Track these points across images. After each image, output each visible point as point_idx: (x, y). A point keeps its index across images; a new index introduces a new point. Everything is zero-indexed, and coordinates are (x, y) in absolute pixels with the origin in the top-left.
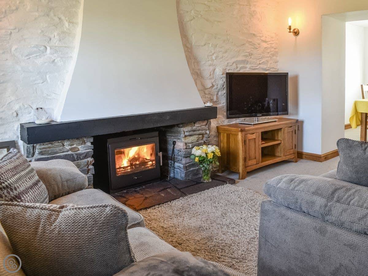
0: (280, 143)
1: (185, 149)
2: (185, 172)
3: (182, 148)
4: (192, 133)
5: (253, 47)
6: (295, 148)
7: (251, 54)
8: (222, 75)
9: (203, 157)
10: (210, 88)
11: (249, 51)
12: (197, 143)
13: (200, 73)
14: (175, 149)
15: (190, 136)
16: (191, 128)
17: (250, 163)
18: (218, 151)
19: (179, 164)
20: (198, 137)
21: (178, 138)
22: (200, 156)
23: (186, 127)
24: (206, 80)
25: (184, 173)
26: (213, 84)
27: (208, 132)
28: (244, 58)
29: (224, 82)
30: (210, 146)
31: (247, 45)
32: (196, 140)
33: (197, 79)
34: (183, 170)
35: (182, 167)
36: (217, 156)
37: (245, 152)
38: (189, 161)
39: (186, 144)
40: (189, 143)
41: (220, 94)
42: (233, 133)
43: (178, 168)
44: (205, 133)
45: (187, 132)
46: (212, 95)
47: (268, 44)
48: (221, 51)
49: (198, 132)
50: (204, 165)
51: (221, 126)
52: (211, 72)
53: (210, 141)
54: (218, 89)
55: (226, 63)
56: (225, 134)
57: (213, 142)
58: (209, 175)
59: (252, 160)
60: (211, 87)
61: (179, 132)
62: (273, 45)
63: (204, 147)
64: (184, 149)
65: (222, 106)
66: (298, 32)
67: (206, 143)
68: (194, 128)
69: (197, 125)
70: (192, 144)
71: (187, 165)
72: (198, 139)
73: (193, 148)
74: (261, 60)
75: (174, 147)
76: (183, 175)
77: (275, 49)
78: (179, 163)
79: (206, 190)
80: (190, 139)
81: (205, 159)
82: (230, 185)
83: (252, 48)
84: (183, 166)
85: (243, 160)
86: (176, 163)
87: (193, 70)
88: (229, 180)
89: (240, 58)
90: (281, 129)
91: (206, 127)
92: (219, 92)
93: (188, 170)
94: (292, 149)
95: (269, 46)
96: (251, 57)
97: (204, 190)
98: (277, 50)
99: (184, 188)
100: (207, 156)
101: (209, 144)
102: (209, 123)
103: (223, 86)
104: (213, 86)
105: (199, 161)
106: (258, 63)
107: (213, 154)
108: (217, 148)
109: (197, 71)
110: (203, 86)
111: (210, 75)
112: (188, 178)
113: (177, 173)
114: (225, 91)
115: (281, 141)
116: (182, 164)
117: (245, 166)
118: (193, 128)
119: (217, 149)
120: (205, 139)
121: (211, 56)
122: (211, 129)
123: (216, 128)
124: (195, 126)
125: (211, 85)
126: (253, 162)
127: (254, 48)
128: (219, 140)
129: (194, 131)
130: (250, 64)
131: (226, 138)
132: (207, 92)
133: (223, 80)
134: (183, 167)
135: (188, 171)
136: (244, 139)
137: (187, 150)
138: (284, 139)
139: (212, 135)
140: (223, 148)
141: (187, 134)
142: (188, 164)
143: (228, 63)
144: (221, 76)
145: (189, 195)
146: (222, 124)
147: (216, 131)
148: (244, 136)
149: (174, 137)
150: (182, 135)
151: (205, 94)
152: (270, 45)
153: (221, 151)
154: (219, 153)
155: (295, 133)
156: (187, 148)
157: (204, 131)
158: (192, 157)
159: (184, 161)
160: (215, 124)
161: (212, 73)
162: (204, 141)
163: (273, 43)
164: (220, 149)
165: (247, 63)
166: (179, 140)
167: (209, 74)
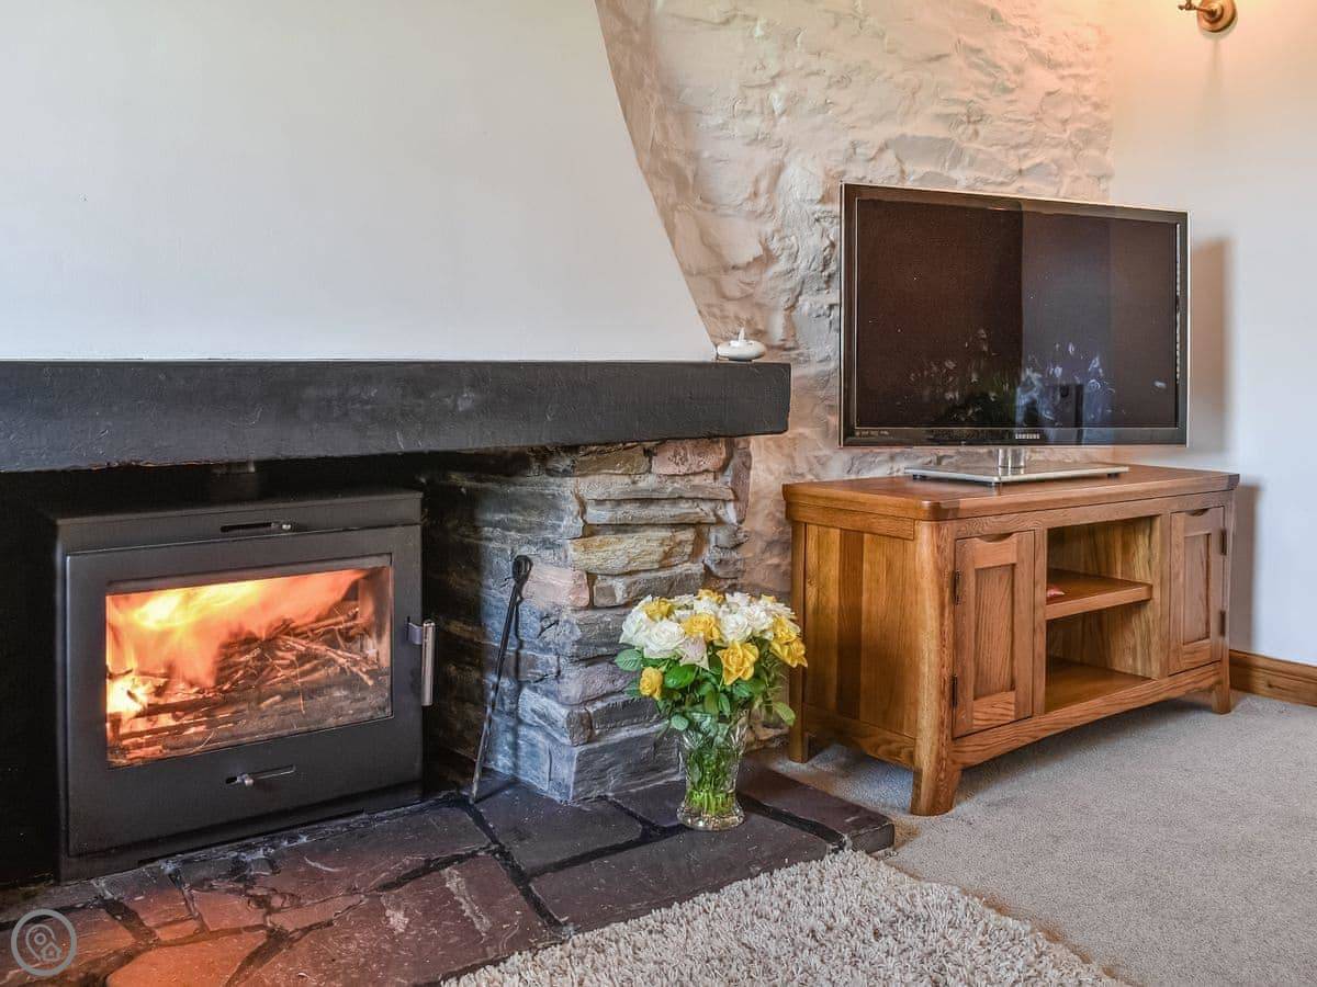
0: (1145, 602)
1: (587, 608)
2: (577, 751)
3: (565, 599)
4: (631, 512)
5: (989, 80)
6: (1222, 632)
7: (975, 118)
8: (823, 200)
9: (692, 667)
10: (749, 263)
11: (967, 96)
12: (661, 574)
13: (695, 176)
14: (524, 610)
15: (621, 528)
16: (627, 480)
17: (981, 712)
18: (791, 631)
19: (545, 700)
20: (671, 539)
21: (544, 541)
22: (673, 662)
23: (597, 471)
24: (726, 216)
25: (570, 759)
26: (766, 249)
27: (730, 513)
28: (940, 132)
29: (833, 245)
30: (737, 595)
31: (957, 61)
32: (655, 557)
33: (674, 208)
34: (566, 741)
35: (562, 722)
36: (785, 664)
37: (957, 645)
38: (609, 687)
39: (591, 577)
40: (614, 576)
41: (806, 304)
42: (884, 526)
43: (540, 727)
44: (712, 519)
45: (599, 502)
46: (759, 306)
47: (1062, 78)
48: (817, 73)
49: (667, 512)
50: (697, 717)
51: (811, 484)
52: (757, 181)
53: (740, 566)
54: (797, 278)
55: (844, 143)
56: (835, 534)
57: (759, 576)
58: (729, 786)
59: (994, 698)
60: (755, 259)
61: (552, 505)
62: (1087, 88)
63: (705, 603)
64: (575, 611)
65: (817, 375)
66: (1228, 15)
67: (718, 578)
68: (647, 483)
69: (663, 471)
70: (629, 580)
71: (591, 711)
72: (667, 555)
73: (630, 604)
74: (1025, 156)
75: (517, 591)
76: (566, 771)
77: (1096, 106)
78: (547, 694)
79: (701, 898)
80: (617, 552)
81: (707, 679)
82: (861, 855)
83: (984, 85)
84: (564, 712)
85: (942, 693)
86: (526, 691)
87: (655, 150)
88: (857, 825)
89: (920, 127)
90: (1151, 518)
91: (722, 486)
92: (800, 298)
93: (597, 739)
94: (1207, 637)
95: (1068, 87)
96: (976, 133)
97: (690, 895)
98: (1105, 116)
99: (560, 866)
100: (714, 661)
101: (733, 589)
102: (736, 461)
103: (826, 264)
104: (766, 259)
105: (666, 692)
106: (1015, 166)
107: (756, 651)
108: (784, 611)
109: (678, 159)
110: (712, 248)
111: (756, 194)
112: (595, 793)
113: (534, 755)
114: (834, 296)
115: (1150, 587)
116: (563, 704)
117: (955, 734)
118: (642, 485)
119: (784, 620)
120: (709, 555)
121: (760, 86)
122: (751, 499)
123: (782, 498)
124: (649, 471)
125: (758, 251)
126: (999, 707)
127: (992, 87)
128: (793, 564)
129: (646, 501)
130: (971, 164)
131: (835, 557)
132: (732, 284)
133: (824, 233)
134: (569, 721)
135: (597, 745)
136: (950, 568)
137: (598, 614)
138: (1167, 580)
139: (759, 535)
140: (816, 611)
141: (597, 515)
142: (599, 705)
143: (854, 145)
144: (818, 207)
145: (579, 939)
146: (817, 476)
147: (781, 516)
148: (948, 552)
149: (519, 531)
150: (570, 523)
151: (724, 297)
152: (1073, 82)
153: (804, 637)
154: (795, 645)
155: (1223, 551)
156: (601, 601)
157: (707, 507)
158: (624, 661)
159: (575, 683)
160: (772, 473)
161: (763, 185)
162: (707, 568)
163: (1086, 79)
164: (801, 620)
165: (956, 160)
166: (547, 554)
167: (750, 190)
